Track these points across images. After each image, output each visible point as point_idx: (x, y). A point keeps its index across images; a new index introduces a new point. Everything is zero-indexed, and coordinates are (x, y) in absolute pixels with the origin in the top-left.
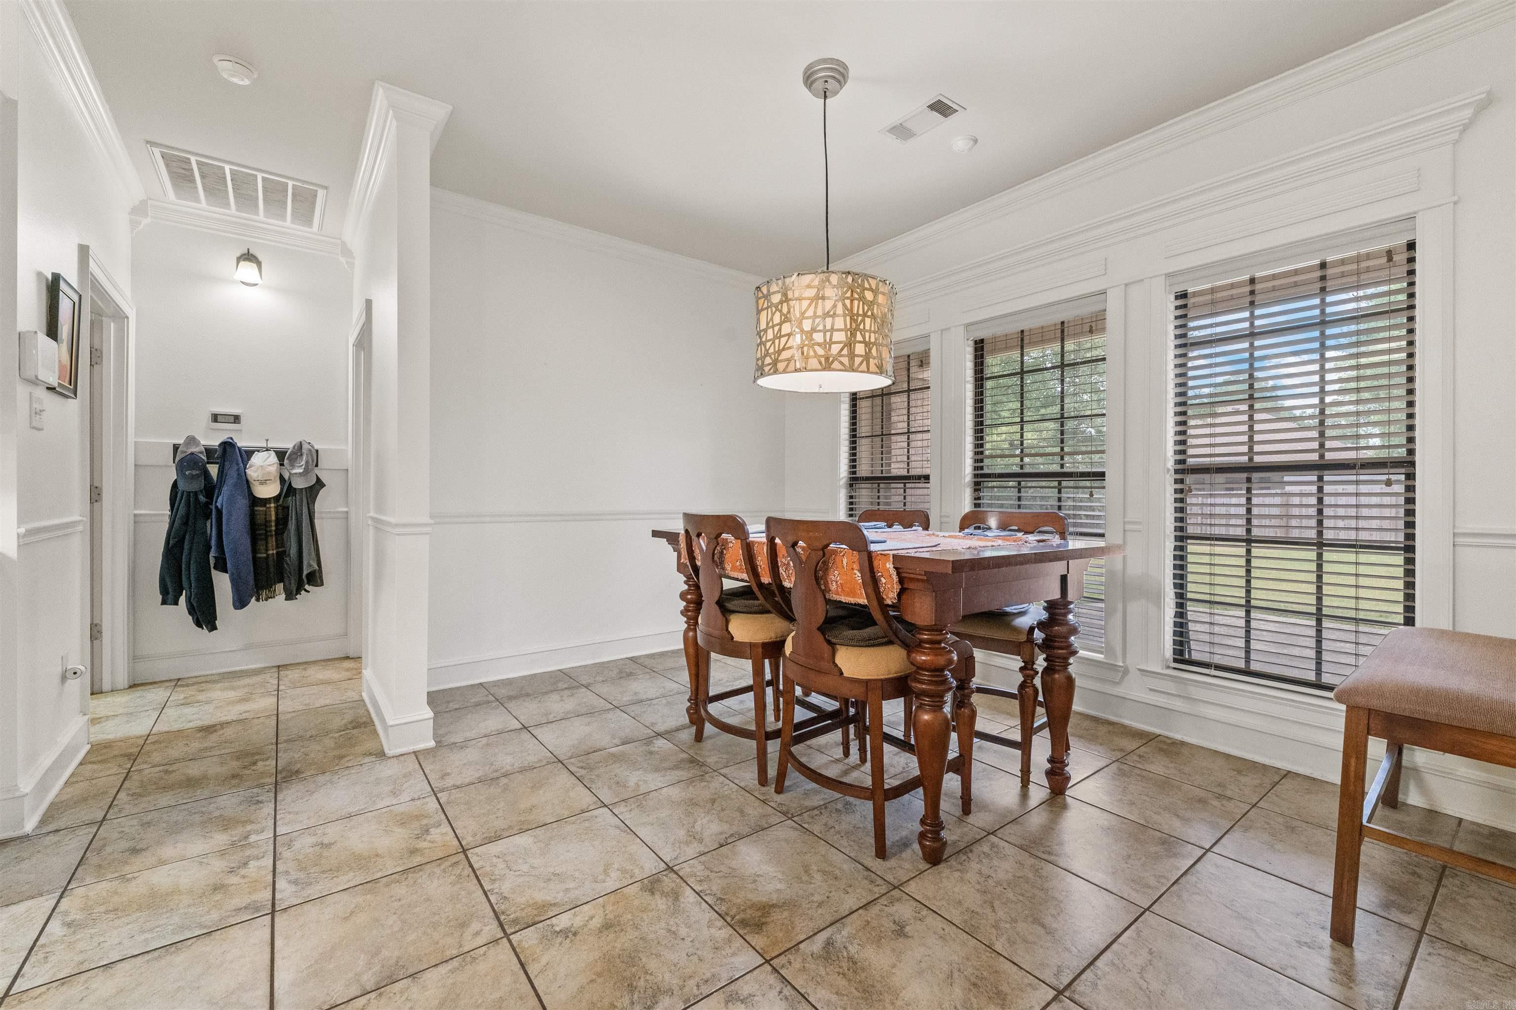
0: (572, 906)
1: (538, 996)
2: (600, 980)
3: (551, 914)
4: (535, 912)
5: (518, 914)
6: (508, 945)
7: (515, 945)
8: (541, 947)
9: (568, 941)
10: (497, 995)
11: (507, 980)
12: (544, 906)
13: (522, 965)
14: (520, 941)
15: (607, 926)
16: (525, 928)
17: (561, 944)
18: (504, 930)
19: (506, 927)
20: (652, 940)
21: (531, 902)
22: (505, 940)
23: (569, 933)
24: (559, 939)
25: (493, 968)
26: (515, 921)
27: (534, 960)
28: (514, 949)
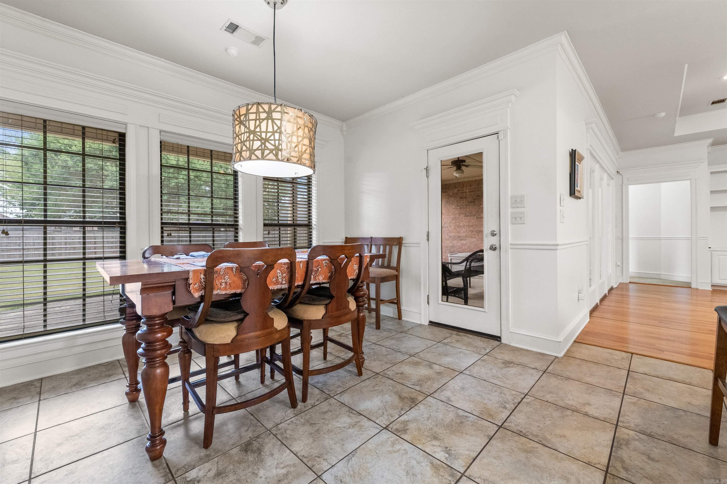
0: (429, 456)
1: (484, 448)
2: (464, 432)
3: (439, 462)
4: (442, 469)
5: (447, 476)
6: (468, 471)
7: (466, 468)
8: (461, 457)
9: (452, 449)
10: (494, 461)
11: (485, 461)
12: (435, 468)
13: (474, 460)
14: (463, 467)
15: (435, 438)
16: (453, 469)
17: (455, 451)
18: (460, 478)
19: (458, 478)
20: (436, 423)
21: (435, 475)
22: (465, 474)
23: (447, 450)
24: (453, 452)
25: (484, 469)
26: (452, 475)
27: (469, 456)
28: (469, 467)
